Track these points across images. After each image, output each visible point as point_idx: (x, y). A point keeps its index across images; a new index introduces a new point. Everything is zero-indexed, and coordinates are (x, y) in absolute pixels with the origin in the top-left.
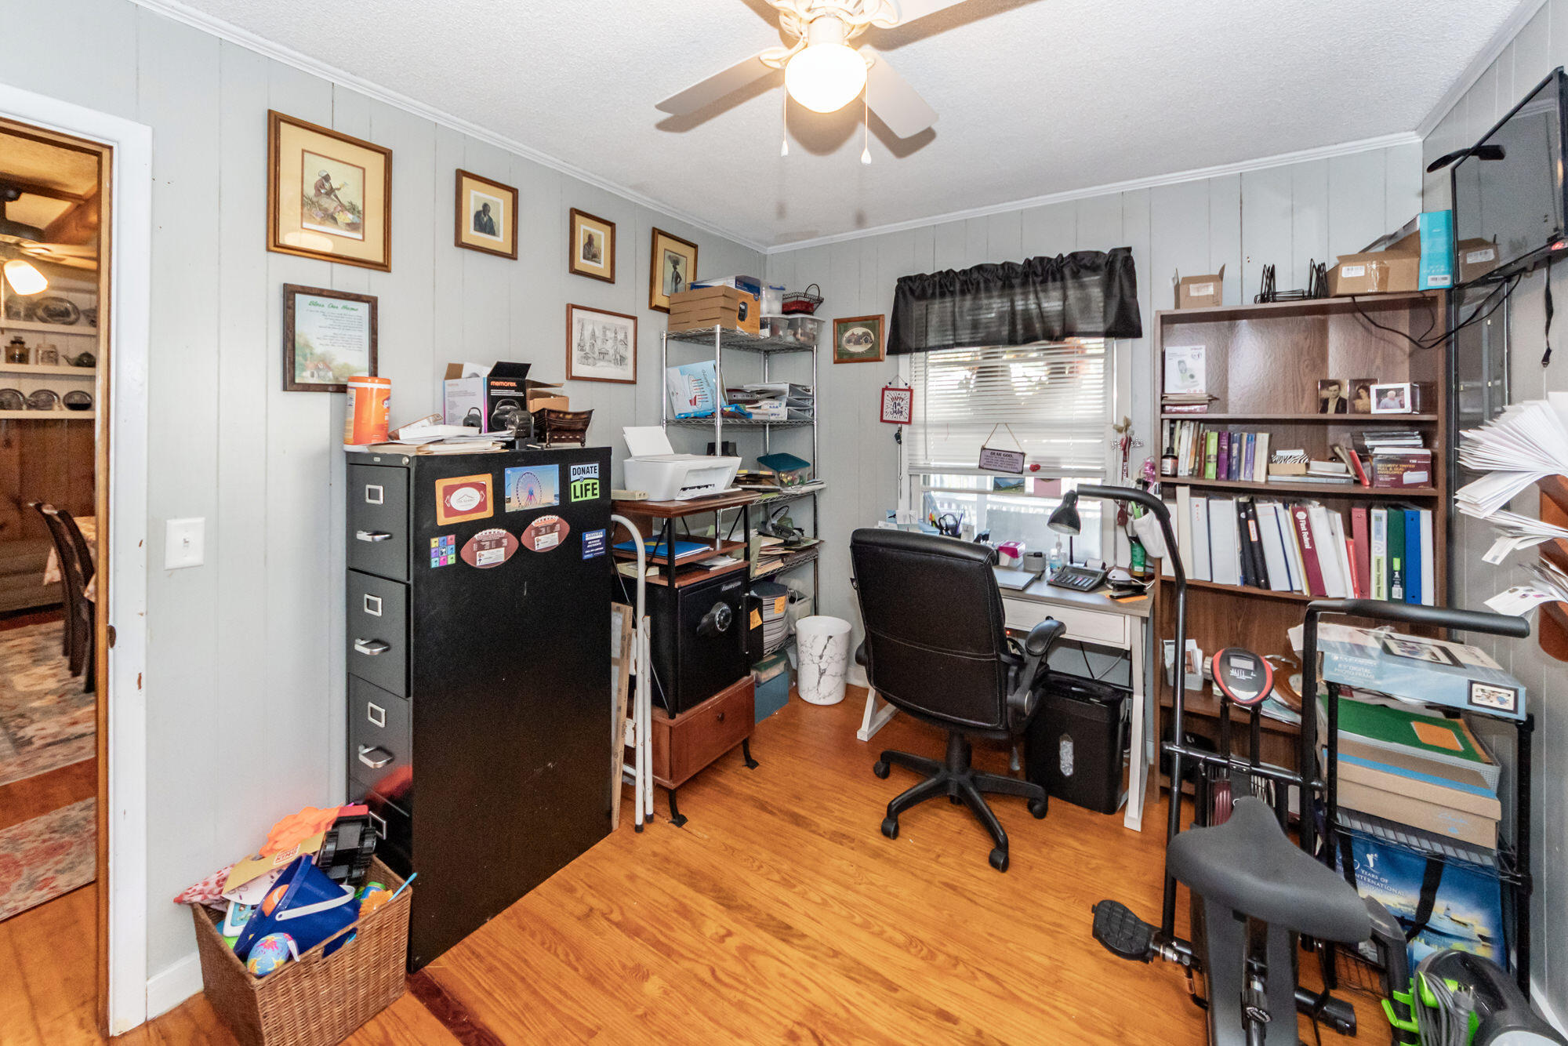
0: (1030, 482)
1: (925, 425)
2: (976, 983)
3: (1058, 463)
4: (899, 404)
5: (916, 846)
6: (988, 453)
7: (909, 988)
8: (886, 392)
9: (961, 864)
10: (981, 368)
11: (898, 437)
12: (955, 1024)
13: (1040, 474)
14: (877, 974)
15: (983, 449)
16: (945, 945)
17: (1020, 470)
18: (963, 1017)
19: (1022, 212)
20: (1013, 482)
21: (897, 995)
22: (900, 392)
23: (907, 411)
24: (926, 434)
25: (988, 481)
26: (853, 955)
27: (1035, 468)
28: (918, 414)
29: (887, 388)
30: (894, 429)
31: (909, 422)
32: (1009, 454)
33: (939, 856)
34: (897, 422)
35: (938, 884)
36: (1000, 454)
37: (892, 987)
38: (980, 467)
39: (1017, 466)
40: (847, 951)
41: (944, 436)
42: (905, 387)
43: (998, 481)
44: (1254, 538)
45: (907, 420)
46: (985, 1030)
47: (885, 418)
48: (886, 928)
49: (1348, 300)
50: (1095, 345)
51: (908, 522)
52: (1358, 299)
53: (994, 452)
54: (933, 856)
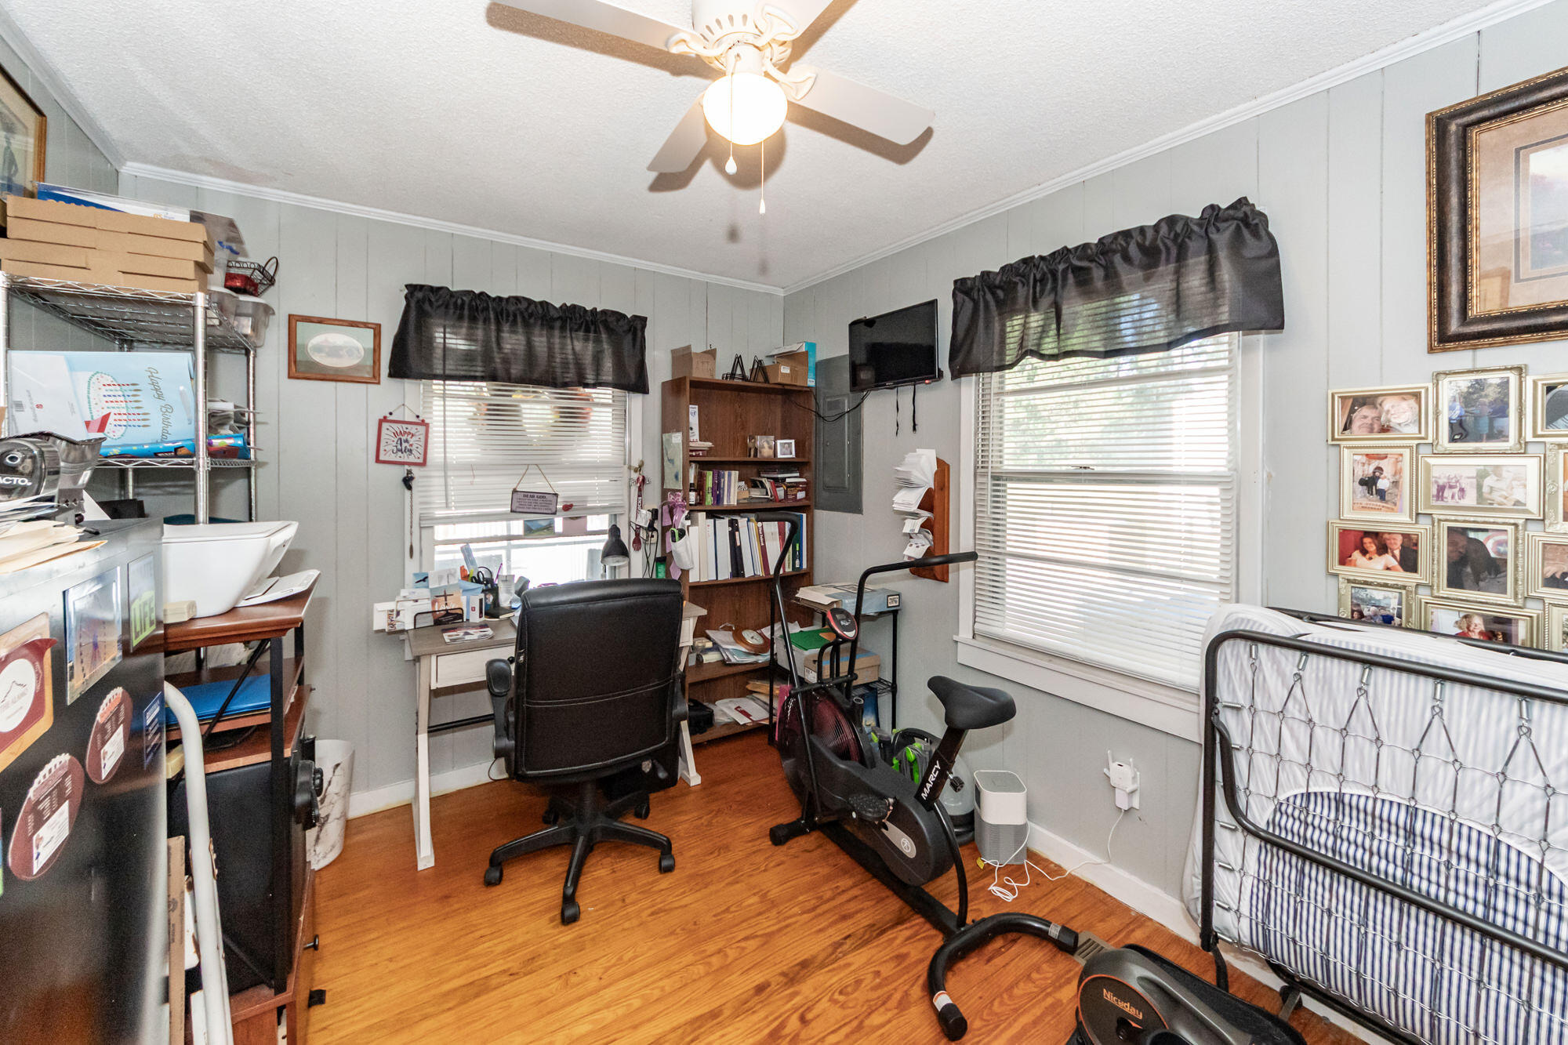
0: (559, 524)
1: (445, 467)
2: (747, 951)
3: (586, 501)
4: (406, 441)
5: (601, 909)
6: (521, 496)
7: (723, 1001)
8: (385, 425)
9: (642, 892)
10: (490, 405)
11: (408, 482)
12: (769, 986)
13: (570, 514)
14: (697, 1018)
15: (515, 491)
16: (704, 951)
17: (554, 511)
18: (767, 977)
19: (552, 254)
20: (544, 524)
21: (727, 1013)
22: (409, 426)
23: (421, 450)
24: (446, 477)
25: (517, 527)
26: (668, 1028)
27: (567, 508)
28: (435, 454)
29: (385, 420)
30: (400, 472)
31: (424, 464)
32: (542, 495)
33: (624, 900)
34: (403, 464)
35: (649, 919)
36: (533, 497)
37: (714, 1014)
38: (512, 511)
39: (551, 507)
40: (660, 1031)
41: (471, 479)
42: (415, 420)
43: (528, 524)
44: (738, 544)
45: (421, 461)
46: (785, 969)
47: (382, 458)
48: (661, 984)
49: (780, 387)
50: (604, 394)
51: (444, 583)
52: (786, 387)
53: (526, 494)
54: (620, 904)
